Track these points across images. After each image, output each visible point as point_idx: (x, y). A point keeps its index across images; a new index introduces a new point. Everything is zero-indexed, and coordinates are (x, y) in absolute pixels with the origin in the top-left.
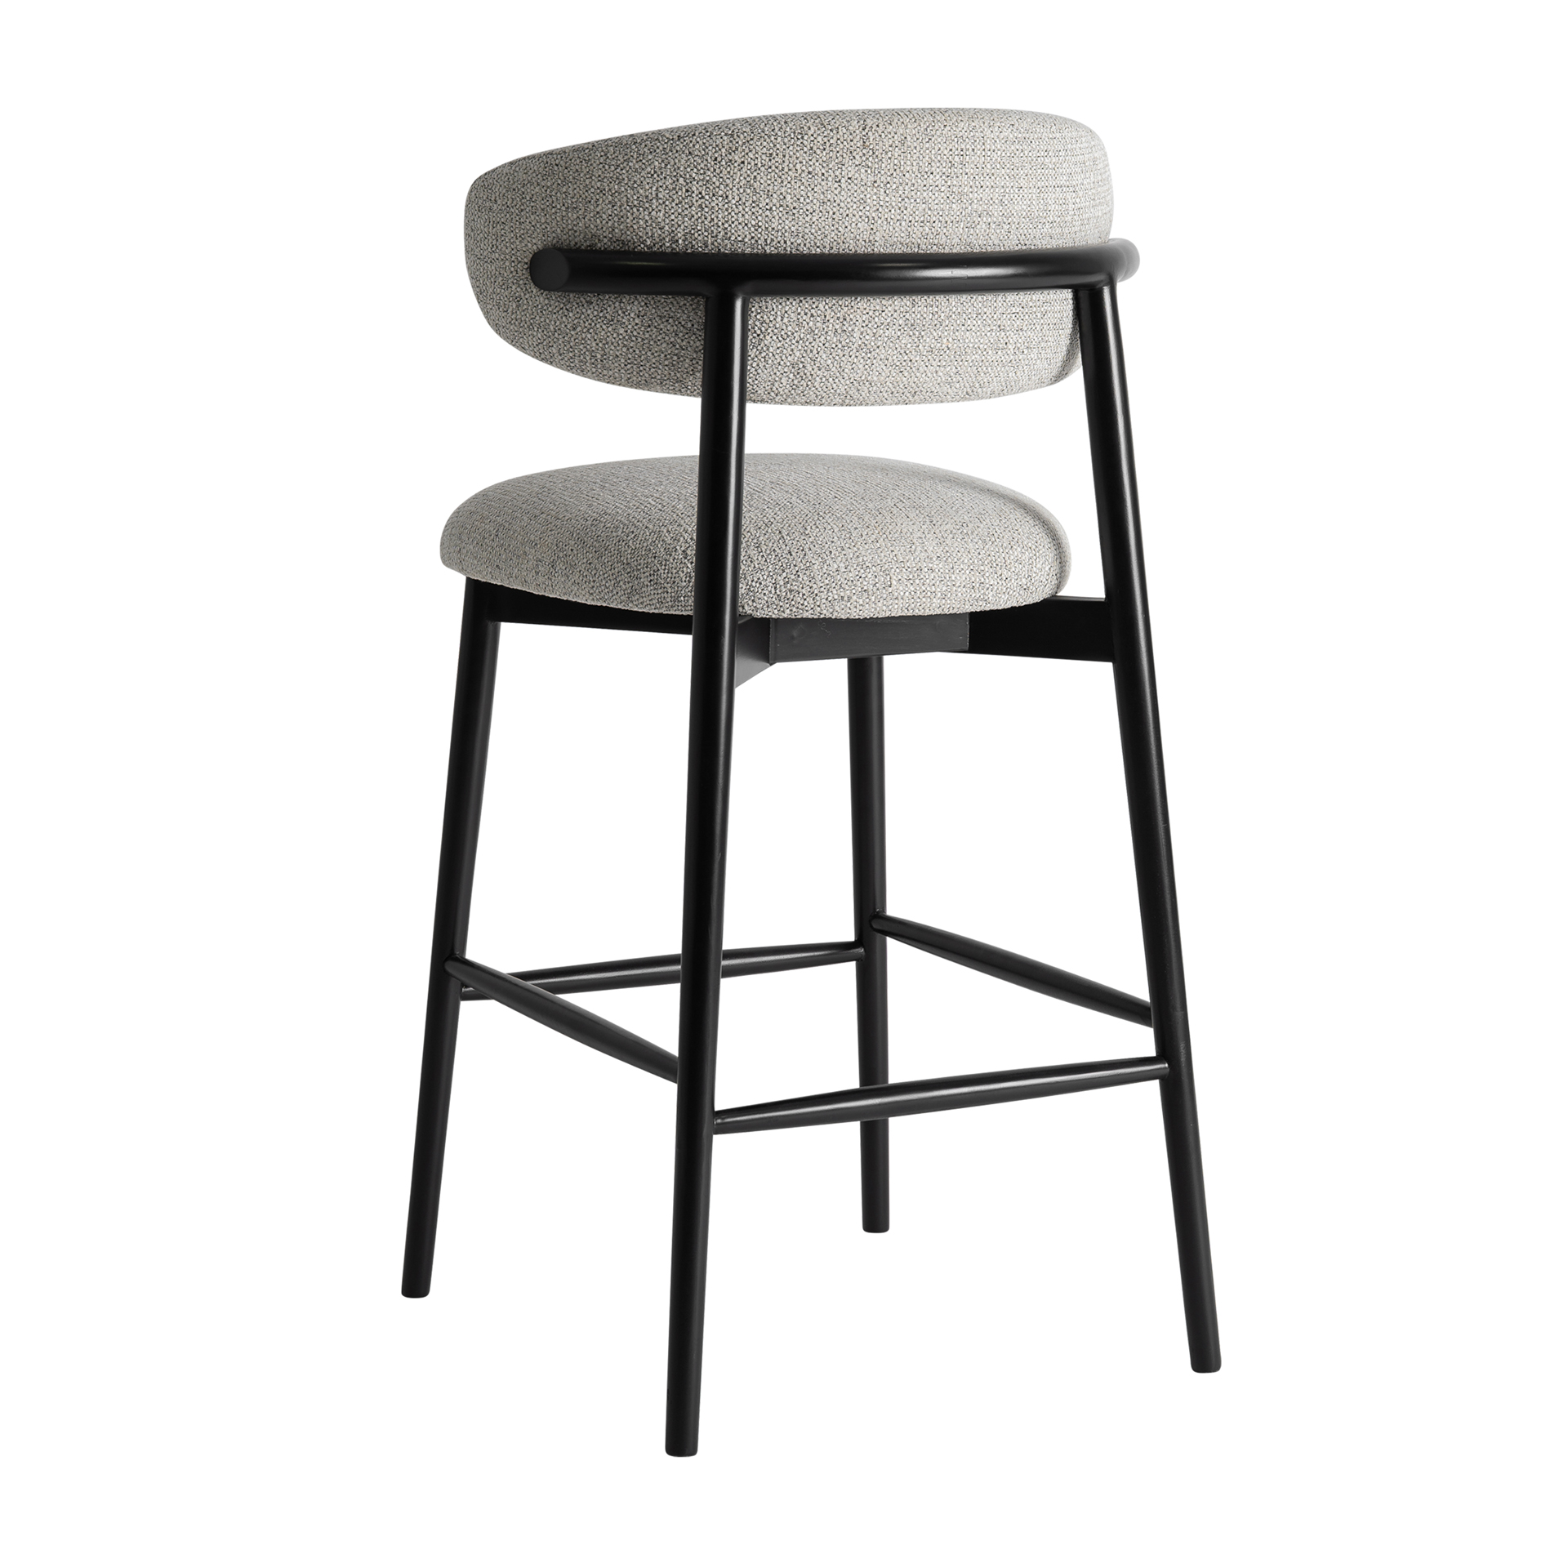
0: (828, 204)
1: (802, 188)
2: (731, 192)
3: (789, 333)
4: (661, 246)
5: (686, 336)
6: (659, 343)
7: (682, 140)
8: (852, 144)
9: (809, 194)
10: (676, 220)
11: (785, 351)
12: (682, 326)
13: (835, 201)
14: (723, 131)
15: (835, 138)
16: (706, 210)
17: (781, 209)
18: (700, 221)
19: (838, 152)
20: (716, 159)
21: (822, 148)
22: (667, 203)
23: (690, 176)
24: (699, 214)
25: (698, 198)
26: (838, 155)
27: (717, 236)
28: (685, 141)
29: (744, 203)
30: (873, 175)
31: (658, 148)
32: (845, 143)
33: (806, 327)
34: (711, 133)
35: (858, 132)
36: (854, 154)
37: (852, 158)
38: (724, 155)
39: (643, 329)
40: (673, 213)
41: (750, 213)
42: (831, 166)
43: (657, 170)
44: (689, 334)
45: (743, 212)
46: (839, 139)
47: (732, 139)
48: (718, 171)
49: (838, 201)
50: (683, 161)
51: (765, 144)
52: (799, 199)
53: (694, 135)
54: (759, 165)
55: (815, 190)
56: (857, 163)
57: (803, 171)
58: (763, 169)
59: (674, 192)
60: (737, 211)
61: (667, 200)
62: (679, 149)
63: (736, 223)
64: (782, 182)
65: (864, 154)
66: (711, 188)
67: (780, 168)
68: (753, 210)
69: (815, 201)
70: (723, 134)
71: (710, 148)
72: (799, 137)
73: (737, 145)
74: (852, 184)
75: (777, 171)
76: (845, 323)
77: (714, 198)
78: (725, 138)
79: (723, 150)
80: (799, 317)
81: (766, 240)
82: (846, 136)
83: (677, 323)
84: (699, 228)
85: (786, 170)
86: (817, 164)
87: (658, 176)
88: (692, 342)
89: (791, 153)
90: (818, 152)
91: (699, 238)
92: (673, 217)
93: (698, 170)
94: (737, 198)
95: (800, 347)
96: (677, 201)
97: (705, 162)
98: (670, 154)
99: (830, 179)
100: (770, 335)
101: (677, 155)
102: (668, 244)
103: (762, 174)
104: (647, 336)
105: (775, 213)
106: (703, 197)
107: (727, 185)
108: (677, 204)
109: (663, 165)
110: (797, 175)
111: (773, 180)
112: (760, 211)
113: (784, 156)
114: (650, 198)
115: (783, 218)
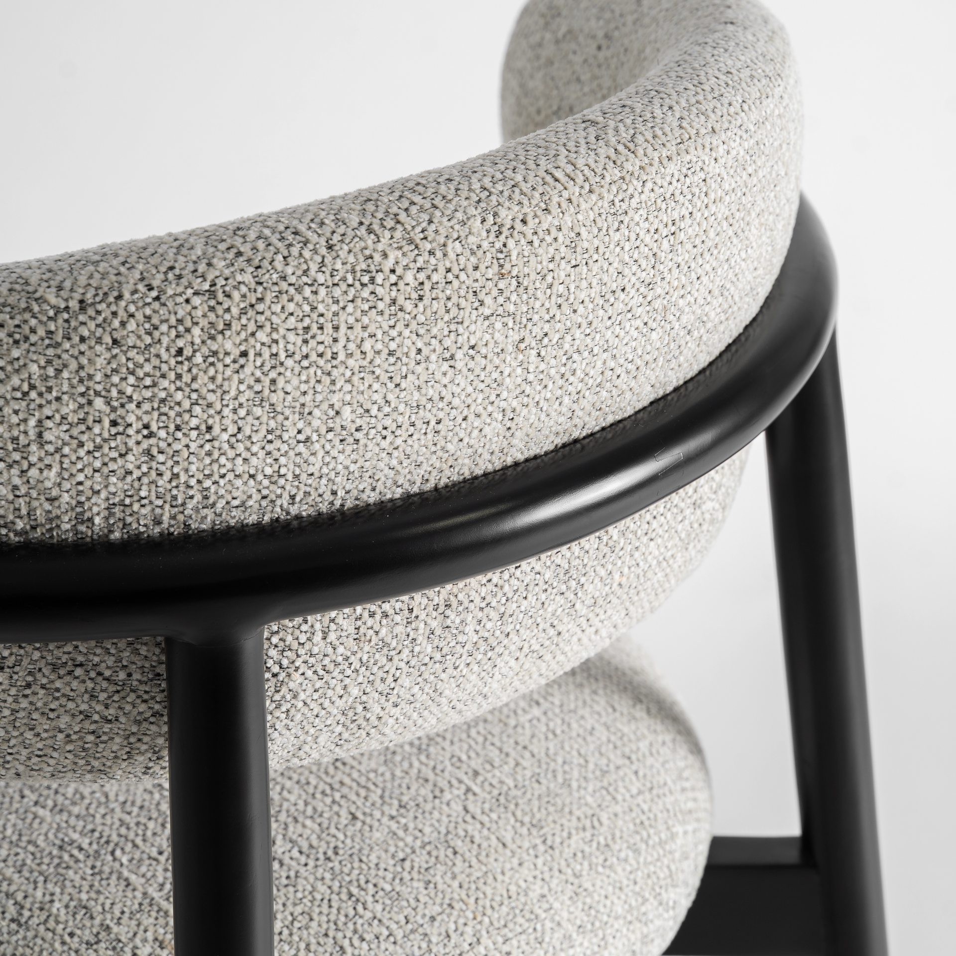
0: (429, 406)
1: (376, 386)
2: (217, 418)
3: (340, 659)
4: (51, 530)
5: (116, 698)
6: (52, 715)
7: (91, 312)
8: (477, 275)
9: (390, 397)
10: (88, 483)
11: (330, 693)
12: (107, 679)
13: (442, 398)
14: (190, 285)
15: (442, 270)
16: (161, 458)
17: (330, 436)
18: (145, 480)
19: (449, 299)
20: (180, 352)
21: (415, 296)
22: (66, 450)
23: (120, 392)
24: (144, 468)
25: (140, 437)
26: (450, 305)
27: (184, 504)
28: (99, 312)
29: (250, 437)
30: (516, 328)
31: (33, 331)
32: (463, 276)
33: (375, 639)
34: (162, 291)
35: (485, 245)
36: (481, 296)
37: (477, 304)
38: (197, 341)
39: (13, 691)
40: (81, 471)
41: (262, 454)
42: (435, 331)
43: (38, 384)
44: (122, 694)
45: (246, 454)
46: (449, 270)
47: (212, 303)
48: (187, 378)
49: (448, 398)
50: (100, 362)
51: (291, 307)
52: (368, 411)
53: (119, 297)
54: (282, 356)
55: (403, 386)
56: (487, 312)
57: (378, 352)
58: (289, 363)
59: (83, 427)
60: (231, 454)
61: (64, 444)
62: (86, 333)
63: (230, 476)
64: (333, 382)
65: (501, 291)
66: (172, 414)
67: (329, 355)
68: (269, 447)
69: (401, 408)
70: (190, 292)
71: (164, 328)
72: (365, 279)
73: (227, 317)
74: (478, 358)
75: (321, 362)
76: (448, 612)
77: (179, 435)
78: (196, 301)
79: (196, 331)
80: (359, 623)
81: (293, 497)
82: (462, 260)
83: (93, 674)
84: (143, 494)
85: (341, 356)
86: (406, 333)
87: (40, 395)
88: (128, 708)
89: (351, 320)
90: (409, 306)
91: (144, 511)
92: (81, 477)
93: (139, 379)
94: (232, 429)
95: (360, 679)
96: (89, 446)
97: (155, 362)
98: (67, 345)
99: (433, 357)
100: (300, 671)
101: (83, 347)
102: (68, 526)
103: (288, 373)
104: (24, 703)
105: (317, 446)
106: (151, 435)
107: (210, 405)
108: (89, 452)
109: (51, 371)
110: (365, 363)
111: (313, 381)
112: (284, 447)
113: (336, 328)
114: (23, 440)
115: (334, 453)
